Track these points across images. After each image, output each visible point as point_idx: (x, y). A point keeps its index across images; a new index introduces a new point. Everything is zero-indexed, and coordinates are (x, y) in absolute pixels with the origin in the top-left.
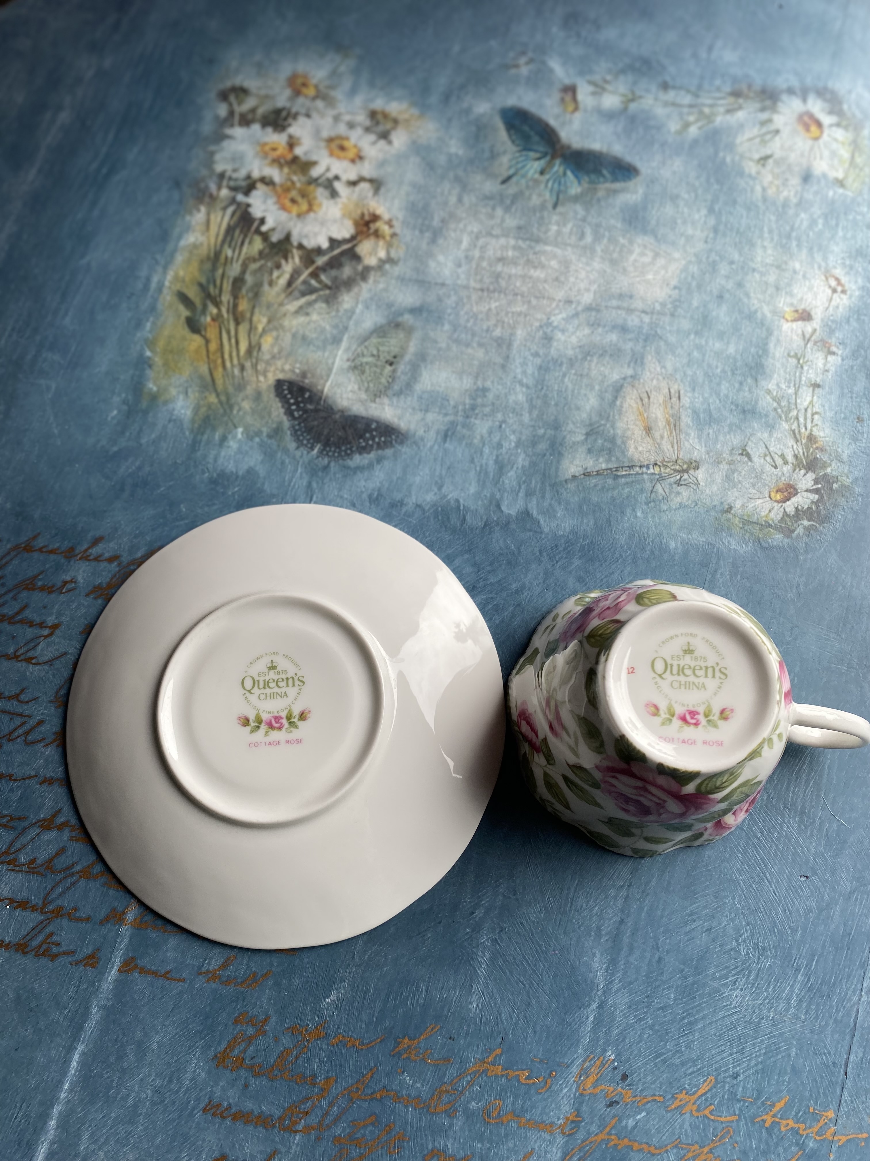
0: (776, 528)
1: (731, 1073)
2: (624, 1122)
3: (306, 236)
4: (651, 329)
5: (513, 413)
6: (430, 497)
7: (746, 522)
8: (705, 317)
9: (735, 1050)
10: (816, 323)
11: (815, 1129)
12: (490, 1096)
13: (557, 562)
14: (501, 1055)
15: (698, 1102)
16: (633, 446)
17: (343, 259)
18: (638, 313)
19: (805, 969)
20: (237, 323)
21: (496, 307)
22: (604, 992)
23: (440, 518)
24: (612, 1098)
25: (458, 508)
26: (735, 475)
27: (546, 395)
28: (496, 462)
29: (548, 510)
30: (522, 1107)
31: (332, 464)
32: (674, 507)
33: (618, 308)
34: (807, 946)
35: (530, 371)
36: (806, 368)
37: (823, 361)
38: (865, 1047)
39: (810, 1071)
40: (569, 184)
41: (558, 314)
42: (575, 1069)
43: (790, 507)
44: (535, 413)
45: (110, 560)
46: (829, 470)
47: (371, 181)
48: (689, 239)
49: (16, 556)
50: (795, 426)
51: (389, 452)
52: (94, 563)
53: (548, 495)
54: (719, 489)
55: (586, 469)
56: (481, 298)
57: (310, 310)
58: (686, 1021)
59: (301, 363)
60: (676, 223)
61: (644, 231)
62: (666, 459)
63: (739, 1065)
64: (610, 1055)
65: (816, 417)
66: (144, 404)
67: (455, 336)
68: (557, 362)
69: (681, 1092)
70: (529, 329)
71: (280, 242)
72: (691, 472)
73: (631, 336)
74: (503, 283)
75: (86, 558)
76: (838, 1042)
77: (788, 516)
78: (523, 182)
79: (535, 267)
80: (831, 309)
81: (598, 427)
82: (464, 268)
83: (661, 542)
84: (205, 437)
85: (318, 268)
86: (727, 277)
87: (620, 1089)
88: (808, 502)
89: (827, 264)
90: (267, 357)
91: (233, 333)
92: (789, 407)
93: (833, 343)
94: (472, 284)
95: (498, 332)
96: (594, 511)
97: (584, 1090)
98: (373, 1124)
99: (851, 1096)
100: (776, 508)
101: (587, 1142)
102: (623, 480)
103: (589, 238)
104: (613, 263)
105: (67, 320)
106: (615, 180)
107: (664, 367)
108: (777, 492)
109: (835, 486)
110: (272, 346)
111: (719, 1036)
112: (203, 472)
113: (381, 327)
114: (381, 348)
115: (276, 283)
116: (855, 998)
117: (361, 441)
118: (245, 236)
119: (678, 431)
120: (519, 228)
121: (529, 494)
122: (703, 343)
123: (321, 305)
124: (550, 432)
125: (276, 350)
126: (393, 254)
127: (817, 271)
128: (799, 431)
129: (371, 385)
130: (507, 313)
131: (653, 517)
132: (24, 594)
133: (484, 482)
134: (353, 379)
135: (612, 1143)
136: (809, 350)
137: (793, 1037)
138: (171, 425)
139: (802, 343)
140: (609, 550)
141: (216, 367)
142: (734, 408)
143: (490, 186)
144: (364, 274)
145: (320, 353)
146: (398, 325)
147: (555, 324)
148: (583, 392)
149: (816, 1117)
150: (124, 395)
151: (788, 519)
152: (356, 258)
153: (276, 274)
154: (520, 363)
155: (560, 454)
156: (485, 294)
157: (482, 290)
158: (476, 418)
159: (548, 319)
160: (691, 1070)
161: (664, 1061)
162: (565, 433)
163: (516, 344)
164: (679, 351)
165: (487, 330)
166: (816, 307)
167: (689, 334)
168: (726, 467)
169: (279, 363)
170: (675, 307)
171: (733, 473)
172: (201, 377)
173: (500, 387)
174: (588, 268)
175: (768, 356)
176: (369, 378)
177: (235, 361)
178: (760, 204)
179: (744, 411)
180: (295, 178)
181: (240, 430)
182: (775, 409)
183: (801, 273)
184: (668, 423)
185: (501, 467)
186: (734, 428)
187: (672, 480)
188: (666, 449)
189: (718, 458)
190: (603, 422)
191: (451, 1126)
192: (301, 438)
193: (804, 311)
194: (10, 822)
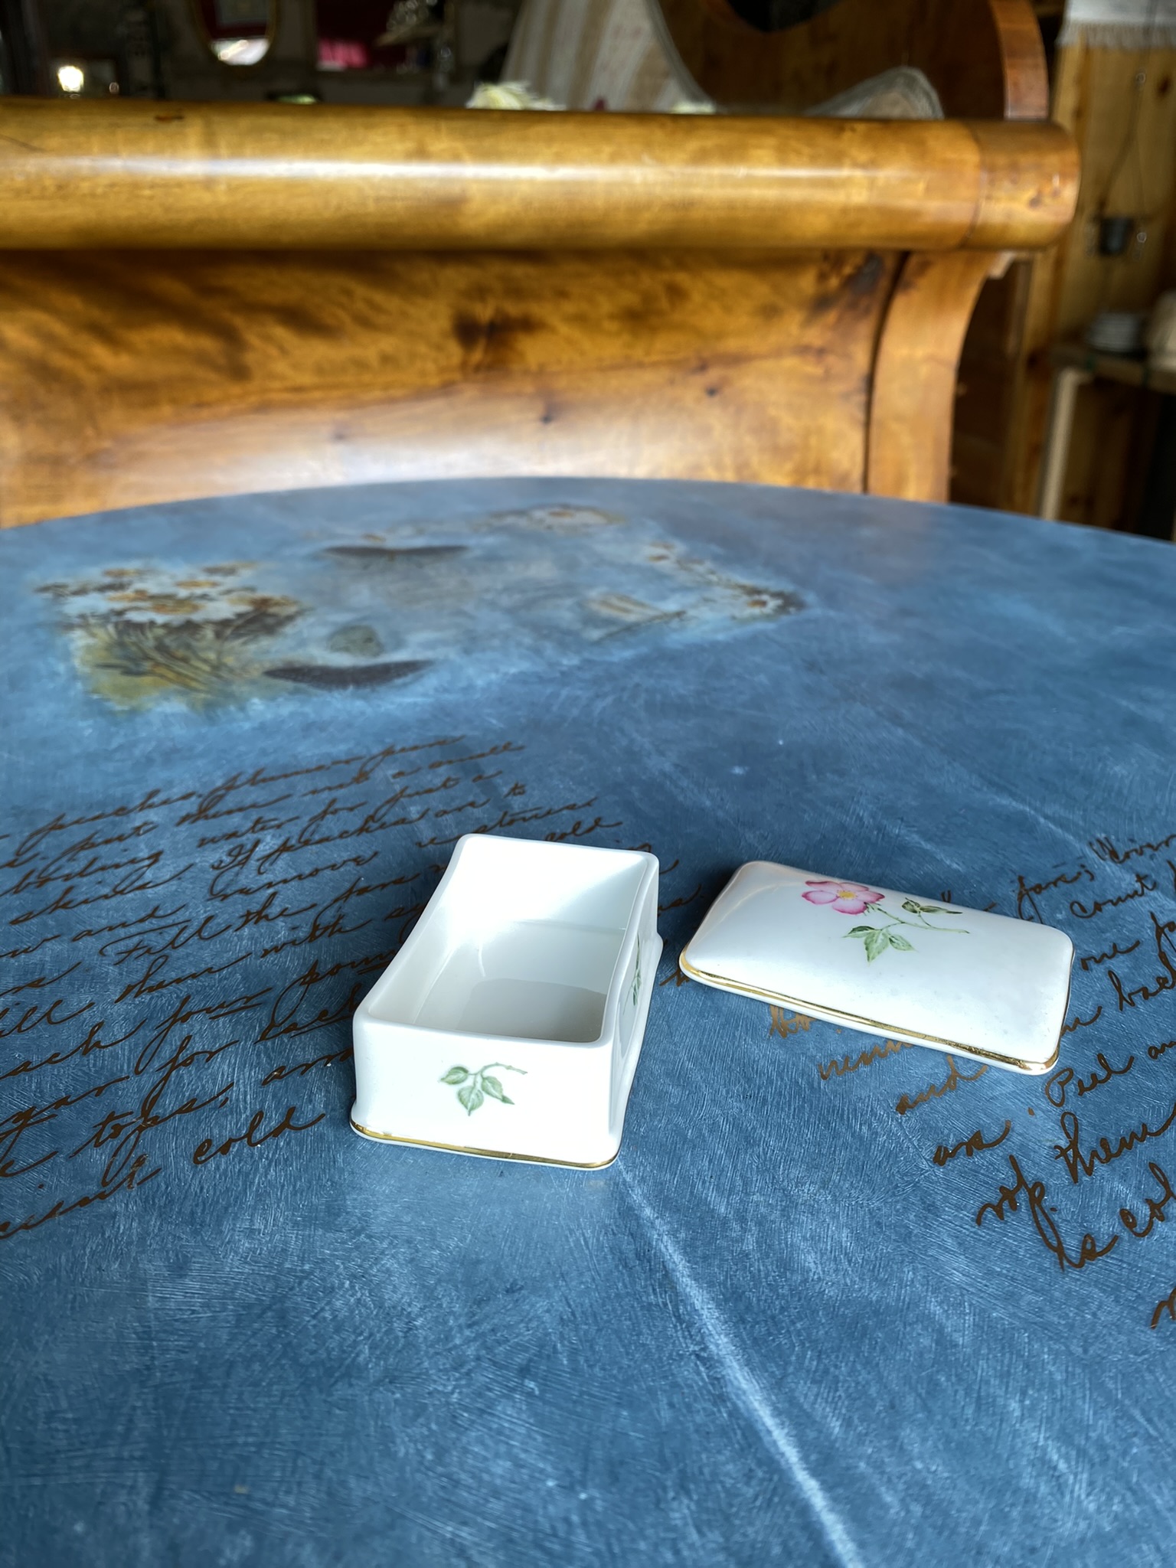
3: (208, 618)
4: (565, 584)
5: (510, 632)
6: (494, 678)
7: (754, 618)
10: (674, 558)
16: (626, 619)
17: (260, 617)
20: (184, 661)
23: (518, 682)
25: (527, 674)
29: (604, 654)
31: (377, 689)
33: (529, 584)
35: (498, 616)
37: (702, 566)
43: (771, 607)
44: (529, 628)
45: (185, 797)
46: (771, 591)
47: (242, 589)
48: (540, 556)
49: (43, 837)
50: (723, 586)
52: (164, 806)
53: (593, 650)
54: (715, 614)
55: (605, 633)
57: (256, 641)
59: (278, 660)
60: (524, 554)
61: (507, 561)
62: (657, 616)
71: (184, 625)
72: (684, 614)
73: (555, 589)
75: (148, 807)
77: (775, 610)
79: (439, 586)
80: (674, 553)
82: (378, 599)
84: (219, 713)
85: (239, 626)
86: (589, 559)
90: (238, 666)
91: (185, 666)
92: (707, 581)
93: (698, 559)
100: (763, 609)
102: (641, 630)
103: (466, 570)
108: (753, 606)
109: (785, 593)
110: (238, 661)
114: (350, 639)
115: (204, 639)
118: (143, 631)
120: (404, 578)
123: (265, 637)
124: (553, 630)
125: (244, 661)
126: (306, 607)
128: (729, 586)
129: (365, 652)
133: (531, 660)
134: (340, 655)
138: (169, 719)
140: (678, 653)
144: (289, 618)
145: (292, 653)
151: (777, 612)
152: (273, 615)
153: (198, 637)
154: (485, 616)
155: (575, 634)
158: (482, 641)
162: (565, 627)
169: (256, 665)
172: (176, 690)
174: (482, 578)
175: (663, 573)
176: (358, 651)
177: (205, 675)
180: (163, 602)
181: (255, 700)
185: (536, 651)
189: (693, 606)
190: (589, 617)
194: (249, 1002)
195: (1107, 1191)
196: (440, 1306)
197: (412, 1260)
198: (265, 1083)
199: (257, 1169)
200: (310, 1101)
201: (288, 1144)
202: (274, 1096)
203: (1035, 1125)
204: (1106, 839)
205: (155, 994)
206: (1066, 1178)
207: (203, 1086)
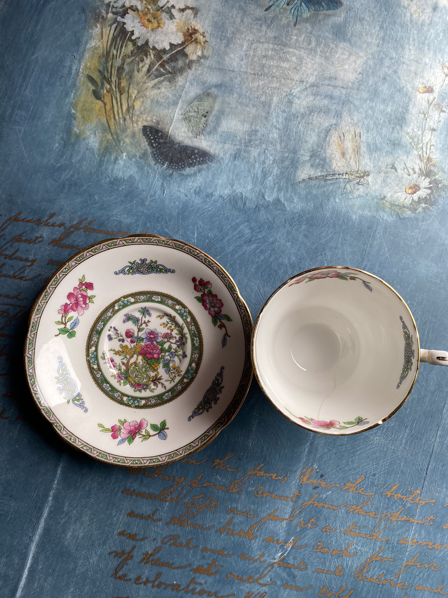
0: (407, 208)
1: (372, 474)
2: (321, 496)
3: (157, 42)
4: (346, 97)
5: (271, 144)
6: (227, 192)
7: (392, 205)
8: (376, 91)
9: (374, 464)
10: (436, 94)
11: (411, 498)
12: (258, 485)
13: (294, 227)
14: (263, 467)
15: (356, 487)
16: (335, 163)
17: (178, 56)
18: (340, 88)
19: (410, 426)
20: (121, 94)
21: (262, 84)
22: (313, 438)
23: (232, 203)
24: (316, 485)
25: (242, 197)
26: (388, 179)
27: (289, 134)
28: (262, 171)
29: (289, 198)
30: (273, 490)
31: (174, 173)
32: (356, 197)
33: (329, 85)
34: (412, 416)
35: (280, 121)
36: (428, 120)
37: (438, 116)
38: (436, 462)
39: (410, 472)
40: (303, 11)
41: (296, 89)
42: (298, 473)
43: (415, 197)
44: (283, 144)
45: (60, 226)
46: (437, 177)
47: (192, 9)
48: (369, 44)
49: (10, 224)
50: (420, 153)
51: (204, 166)
52: (51, 227)
53: (289, 191)
54: (379, 187)
55: (310, 175)
56: (254, 79)
57: (160, 86)
58: (352, 451)
59: (156, 116)
60: (362, 35)
61: (344, 40)
62: (352, 171)
63: (376, 470)
64: (315, 466)
65: (432, 147)
66: (73, 140)
67: (240, 100)
68: (295, 116)
69: (348, 482)
70: (280, 97)
71: (142, 45)
72: (365, 177)
73: (336, 101)
74: (266, 70)
75: (47, 225)
76: (424, 460)
77: (415, 202)
78: (278, 9)
79: (284, 61)
80: (444, 86)
81: (317, 152)
82: (245, 61)
83: (348, 216)
84: (106, 158)
85: (164, 61)
86: (389, 67)
87: (319, 481)
88: (425, 194)
89: (444, 60)
90: (138, 113)
91: (119, 99)
92: (418, 142)
93: (444, 106)
94: (249, 70)
95: (263, 98)
96: (314, 199)
97: (302, 482)
98: (203, 498)
99: (428, 483)
100: (408, 197)
101: (304, 504)
102: (329, 182)
103: (313, 44)
104: (327, 58)
105: (27, 92)
106: (329, 9)
107: (352, 119)
108: (409, 188)
109: (440, 185)
110: (140, 107)
111: (368, 457)
112: (106, 178)
113: (199, 95)
114: (199, 108)
115: (142, 70)
116: (433, 440)
117: (190, 160)
118: (123, 42)
119: (359, 155)
120: (275, 38)
121: (280, 190)
122: (374, 105)
123: (166, 83)
124: (291, 155)
125: (142, 109)
126: (205, 53)
127: (438, 64)
128: (423, 156)
129: (195, 129)
130: (268, 88)
131: (345, 202)
132: (16, 244)
133: (256, 183)
134: (184, 125)
135: (315, 505)
136: (431, 109)
137: (402, 458)
138: (87, 152)
139: (428, 106)
140: (321, 220)
141: (110, 119)
142: (389, 142)
143: (259, 12)
144: (189, 65)
145: (166, 111)
146: (208, 95)
147: (294, 94)
148: (309, 132)
149: (411, 493)
150: (61, 135)
151: (414, 203)
152: (186, 55)
153: (141, 65)
154: (275, 116)
155: (297, 167)
156: (256, 76)
157: (255, 74)
158: (251, 147)
159: (291, 91)
160: (354, 473)
161: (341, 469)
162: (299, 156)
163: (273, 106)
164: (361, 110)
165: (257, 98)
166: (436, 85)
167: (367, 100)
168: (384, 175)
169: (144, 116)
170: (360, 85)
171: (387, 178)
172: (103, 125)
173: (264, 130)
174: (313, 62)
175: (408, 113)
176: (193, 125)
177: (121, 116)
178: (409, 24)
179: (394, 144)
180: (150, 7)
181: (125, 154)
182: (411, 143)
183: (429, 65)
184: (354, 150)
185: (265, 175)
186: (388, 153)
187: (355, 182)
188: (352, 165)
189: (379, 170)
190: (319, 150)
191: (240, 498)
192: (157, 158)
193: (430, 87)
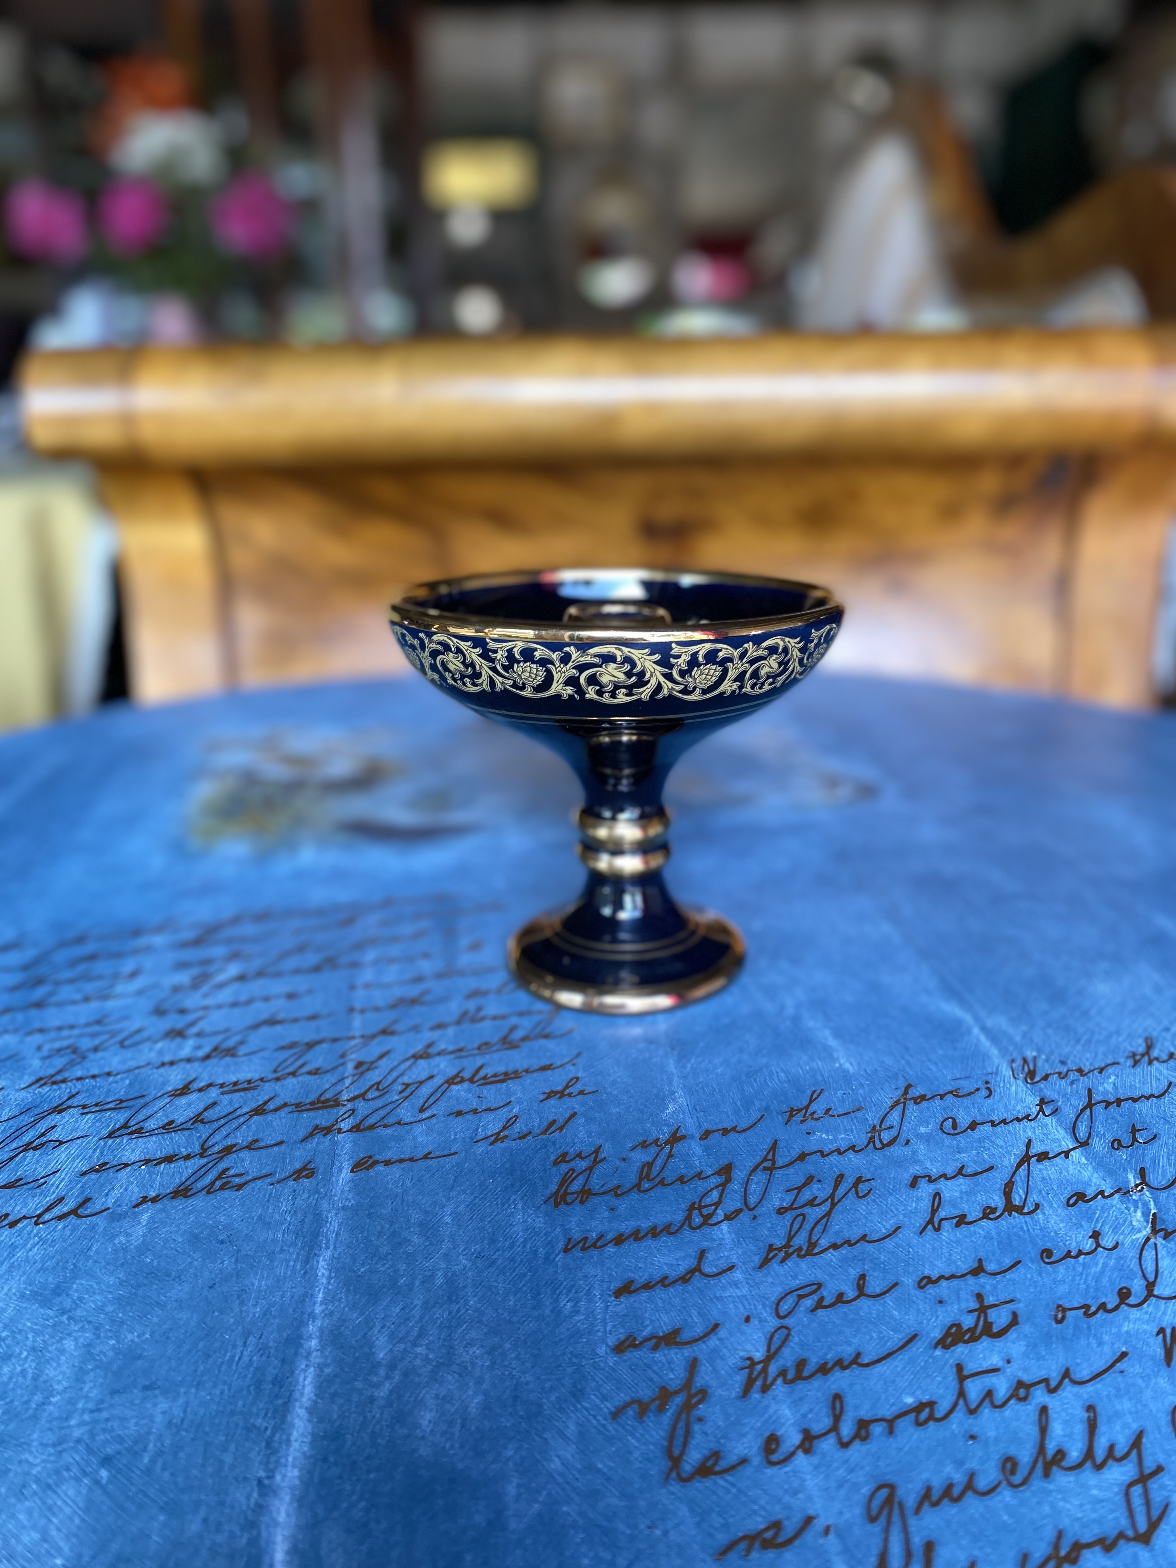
2: (1101, 1088)
52: (171, 932)
57: (347, 799)
71: (294, 785)
75: (159, 931)
123: (357, 796)
132: (84, 964)
134: (408, 814)
194: (120, 1104)
195: (771, 1411)
196: (82, 1389)
197: (89, 1345)
198: (84, 1174)
199: (26, 1245)
200: (107, 1195)
201: (64, 1228)
202: (82, 1187)
203: (743, 1333)
204: (1035, 1059)
205: (55, 1087)
206: (737, 1389)
207: (36, 1169)
